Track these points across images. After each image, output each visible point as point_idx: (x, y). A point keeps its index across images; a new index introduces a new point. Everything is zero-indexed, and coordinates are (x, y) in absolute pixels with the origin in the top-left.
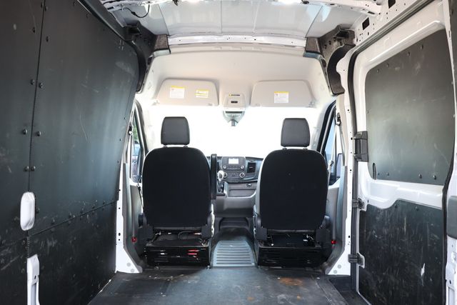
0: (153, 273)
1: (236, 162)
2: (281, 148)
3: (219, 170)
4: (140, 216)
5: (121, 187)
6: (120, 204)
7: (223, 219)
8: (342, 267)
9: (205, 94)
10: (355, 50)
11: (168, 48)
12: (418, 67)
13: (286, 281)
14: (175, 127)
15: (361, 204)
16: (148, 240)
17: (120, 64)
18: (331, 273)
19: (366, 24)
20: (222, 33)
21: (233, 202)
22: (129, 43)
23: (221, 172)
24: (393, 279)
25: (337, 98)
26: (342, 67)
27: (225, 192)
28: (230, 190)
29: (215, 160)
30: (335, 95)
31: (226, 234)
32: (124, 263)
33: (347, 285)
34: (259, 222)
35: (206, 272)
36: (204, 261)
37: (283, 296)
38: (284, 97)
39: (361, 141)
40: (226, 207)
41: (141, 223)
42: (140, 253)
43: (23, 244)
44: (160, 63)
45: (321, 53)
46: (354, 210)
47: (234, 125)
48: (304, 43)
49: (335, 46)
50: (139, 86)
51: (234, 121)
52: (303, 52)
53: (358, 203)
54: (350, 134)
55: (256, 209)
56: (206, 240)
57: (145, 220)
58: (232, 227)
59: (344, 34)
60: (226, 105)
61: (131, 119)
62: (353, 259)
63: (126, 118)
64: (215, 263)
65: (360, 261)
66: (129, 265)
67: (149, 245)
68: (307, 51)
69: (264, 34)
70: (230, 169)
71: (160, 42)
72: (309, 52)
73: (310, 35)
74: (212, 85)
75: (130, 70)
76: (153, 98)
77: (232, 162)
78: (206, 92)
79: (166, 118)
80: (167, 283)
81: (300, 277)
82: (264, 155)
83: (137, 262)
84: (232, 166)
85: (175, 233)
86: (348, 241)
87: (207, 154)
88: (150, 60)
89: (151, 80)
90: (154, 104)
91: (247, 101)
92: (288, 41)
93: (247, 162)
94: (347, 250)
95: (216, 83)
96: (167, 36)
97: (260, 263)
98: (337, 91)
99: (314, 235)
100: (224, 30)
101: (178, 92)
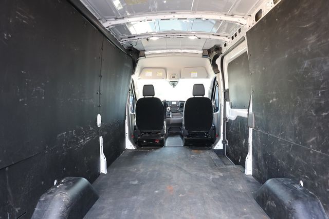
0: (141, 149)
1: (175, 103)
2: (193, 96)
3: (167, 106)
4: (135, 126)
5: (127, 114)
6: (126, 121)
7: (170, 128)
8: (219, 146)
9: (161, 74)
10: (222, 55)
11: (144, 56)
12: (243, 64)
13: (196, 151)
14: (148, 89)
15: (226, 119)
16: (139, 136)
17: (126, 64)
18: (215, 148)
19: (225, 45)
20: (167, 49)
21: (174, 120)
22: (129, 55)
23: (169, 108)
24: (236, 147)
25: (216, 75)
26: (218, 62)
27: (171, 116)
28: (173, 115)
29: (165, 102)
30: (216, 73)
31: (171, 134)
32: (129, 145)
33: (222, 153)
34: (184, 128)
35: (162, 148)
36: (162, 144)
37: (193, 156)
38: (195, 74)
39: (226, 93)
40: (171, 122)
41: (135, 129)
42: (136, 142)
43: (98, 132)
44: (141, 62)
45: (209, 56)
46: (224, 121)
47: (174, 87)
48: (202, 52)
49: (215, 53)
50: (133, 72)
51: (174, 85)
52: (202, 56)
53: (225, 119)
54: (222, 90)
55: (183, 123)
56: (162, 135)
57: (137, 128)
58: (174, 131)
59: (218, 48)
60: (170, 78)
61: (130, 87)
62: (224, 142)
63: (128, 86)
64: (166, 145)
65: (226, 142)
66: (131, 146)
67: (139, 138)
68: (203, 55)
69: (184, 49)
70: (172, 106)
71: (141, 54)
72: (204, 56)
73: (204, 48)
74: (164, 70)
75: (129, 66)
76: (139, 76)
77: (173, 103)
78: (161, 73)
79: (145, 85)
80: (147, 152)
81: (201, 150)
82: (185, 100)
83: (134, 145)
84: (174, 105)
85: (149, 133)
86: (222, 135)
87: (162, 100)
88: (137, 61)
89: (138, 69)
90: (139, 79)
91: (179, 76)
92: (195, 51)
93: (180, 103)
94: (222, 138)
95: (165, 69)
96: (144, 51)
97: (185, 145)
98: (216, 72)
99: (207, 133)
100: (168, 47)
101: (149, 73)
